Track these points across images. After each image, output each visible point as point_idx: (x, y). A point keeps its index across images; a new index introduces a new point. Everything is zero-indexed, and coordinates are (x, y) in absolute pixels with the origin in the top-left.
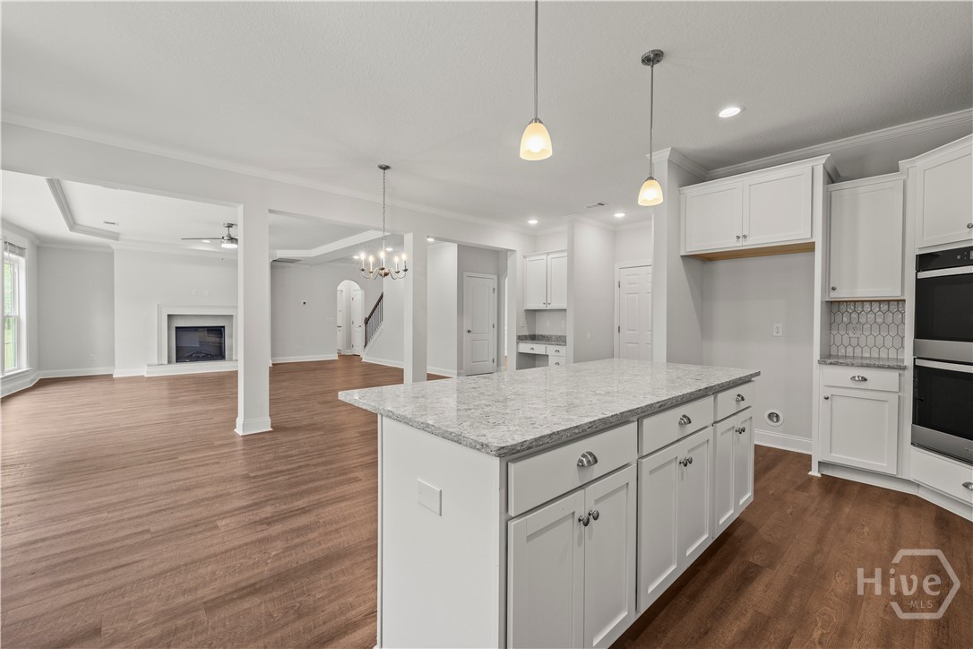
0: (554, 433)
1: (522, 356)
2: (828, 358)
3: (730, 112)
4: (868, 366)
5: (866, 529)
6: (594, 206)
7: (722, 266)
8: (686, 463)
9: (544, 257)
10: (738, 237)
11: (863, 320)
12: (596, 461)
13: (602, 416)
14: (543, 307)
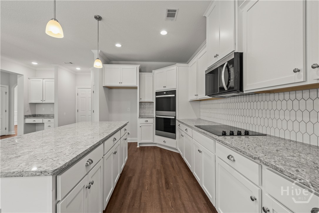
0: (78, 155)
1: (27, 125)
2: (141, 117)
3: (118, 45)
4: (148, 118)
5: (150, 157)
6: (68, 63)
7: (114, 91)
8: (115, 153)
9: (42, 80)
10: (120, 83)
11: (146, 107)
12: (92, 162)
13: (93, 144)
14: (41, 102)
